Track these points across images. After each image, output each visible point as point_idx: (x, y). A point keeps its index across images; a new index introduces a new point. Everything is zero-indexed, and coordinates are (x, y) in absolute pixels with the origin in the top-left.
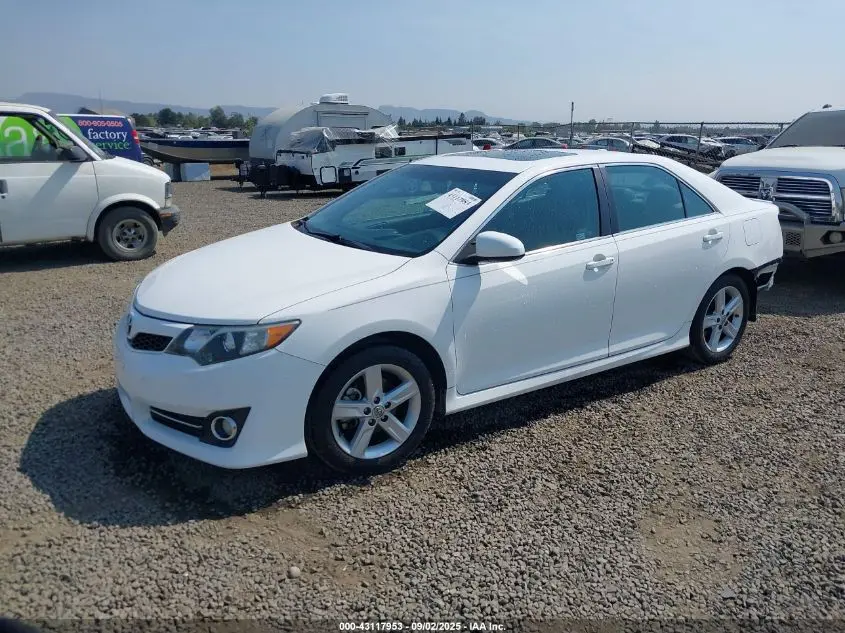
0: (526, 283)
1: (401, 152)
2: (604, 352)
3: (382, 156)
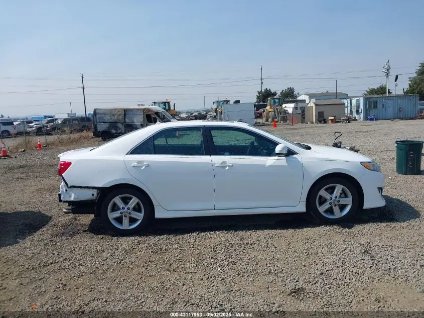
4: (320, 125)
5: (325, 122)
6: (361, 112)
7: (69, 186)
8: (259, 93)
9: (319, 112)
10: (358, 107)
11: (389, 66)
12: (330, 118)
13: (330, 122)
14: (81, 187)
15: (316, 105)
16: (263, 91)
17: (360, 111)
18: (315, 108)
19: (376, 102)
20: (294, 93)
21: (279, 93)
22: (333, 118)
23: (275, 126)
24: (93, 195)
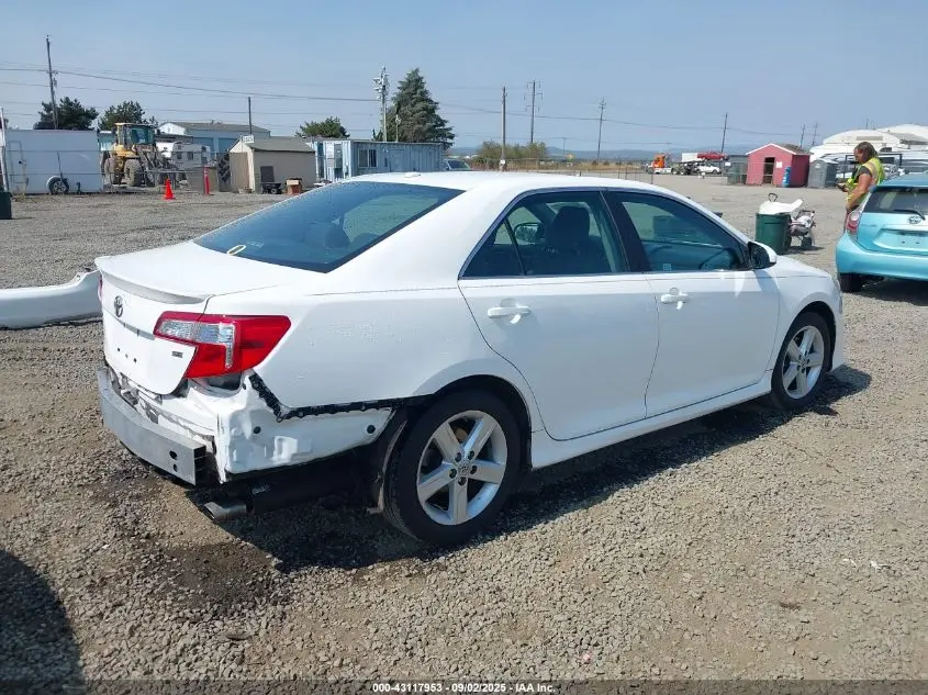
4: (267, 196)
5: (279, 192)
6: (347, 174)
7: (285, 411)
8: (48, 108)
9: (263, 169)
10: (339, 161)
11: (386, 80)
12: (290, 183)
13: (290, 191)
14: (332, 409)
15: (256, 151)
16: (58, 103)
17: (344, 170)
18: (254, 158)
19: (373, 154)
20: (143, 117)
21: (102, 115)
22: (296, 183)
23: (170, 196)
24: (371, 429)
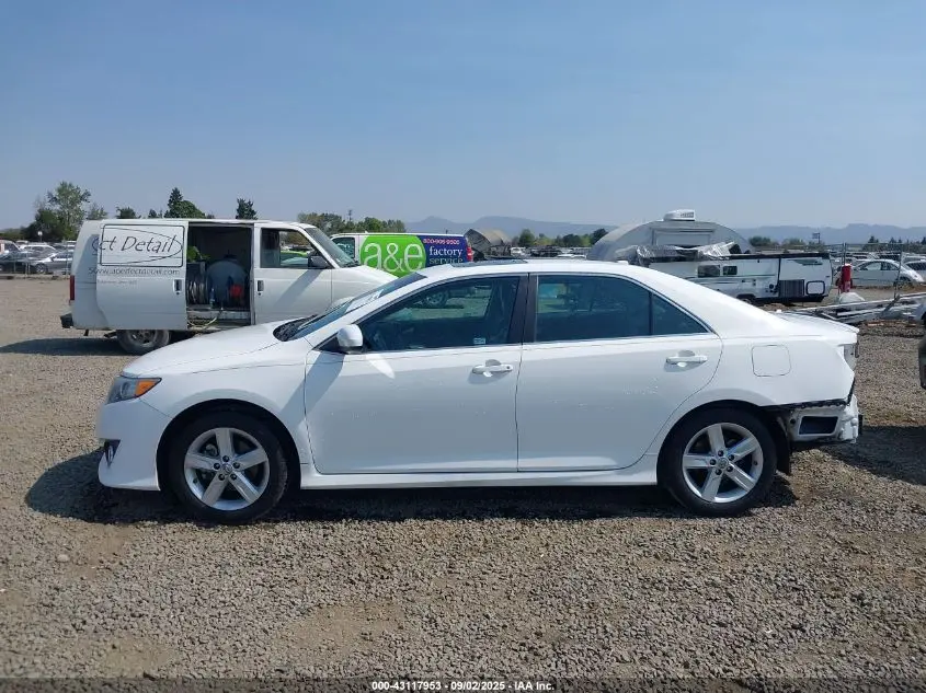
0: (392, 376)
1: (732, 271)
2: (512, 464)
3: (707, 275)
